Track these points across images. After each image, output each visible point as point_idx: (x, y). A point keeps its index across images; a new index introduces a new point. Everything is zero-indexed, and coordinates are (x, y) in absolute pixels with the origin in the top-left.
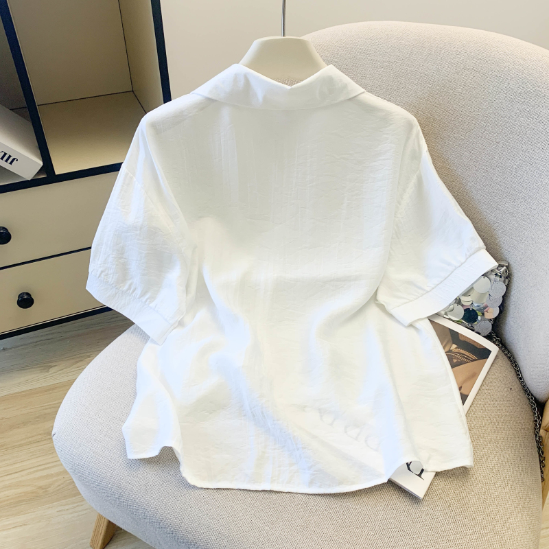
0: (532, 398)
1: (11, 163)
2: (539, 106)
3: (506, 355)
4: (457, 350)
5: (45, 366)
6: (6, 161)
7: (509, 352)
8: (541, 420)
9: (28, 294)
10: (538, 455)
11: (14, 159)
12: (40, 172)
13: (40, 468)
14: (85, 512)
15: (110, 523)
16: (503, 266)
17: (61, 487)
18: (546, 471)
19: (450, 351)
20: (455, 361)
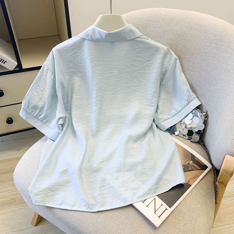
0: (214, 169)
1: (4, 63)
2: (221, 45)
3: (205, 150)
4: (192, 164)
6: (2, 62)
7: (206, 149)
8: (217, 178)
9: (11, 118)
10: (214, 192)
11: (5, 62)
12: (16, 67)
13: (13, 191)
15: (39, 216)
16: (204, 112)
17: (21, 199)
18: (218, 199)
19: (189, 164)
20: (190, 168)
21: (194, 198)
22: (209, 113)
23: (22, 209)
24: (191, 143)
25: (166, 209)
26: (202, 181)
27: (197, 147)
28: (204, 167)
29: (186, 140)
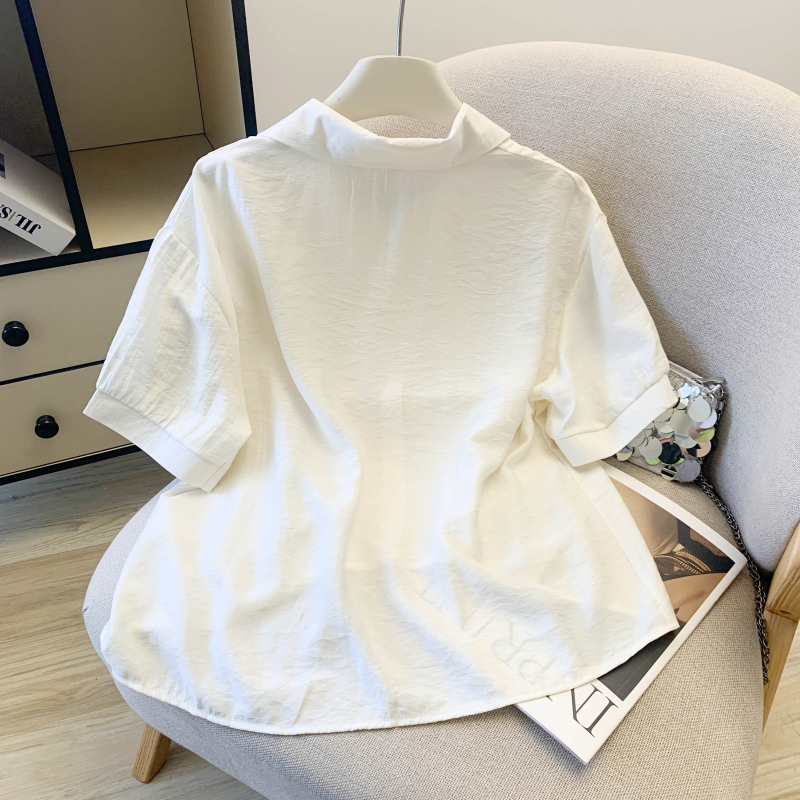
0: (754, 568)
1: (31, 232)
3: (720, 508)
4: (683, 554)
5: (73, 522)
6: (25, 228)
7: (724, 505)
8: (766, 599)
9: (51, 418)
10: (759, 646)
11: (35, 226)
12: (71, 245)
13: (61, 666)
14: (126, 728)
16: (716, 384)
17: (92, 692)
18: (771, 668)
19: (672, 553)
20: (676, 569)
21: (697, 665)
22: (731, 387)
23: (97, 725)
24: (673, 485)
25: (611, 704)
26: (717, 608)
27: (694, 499)
28: (722, 564)
29: (655, 477)
